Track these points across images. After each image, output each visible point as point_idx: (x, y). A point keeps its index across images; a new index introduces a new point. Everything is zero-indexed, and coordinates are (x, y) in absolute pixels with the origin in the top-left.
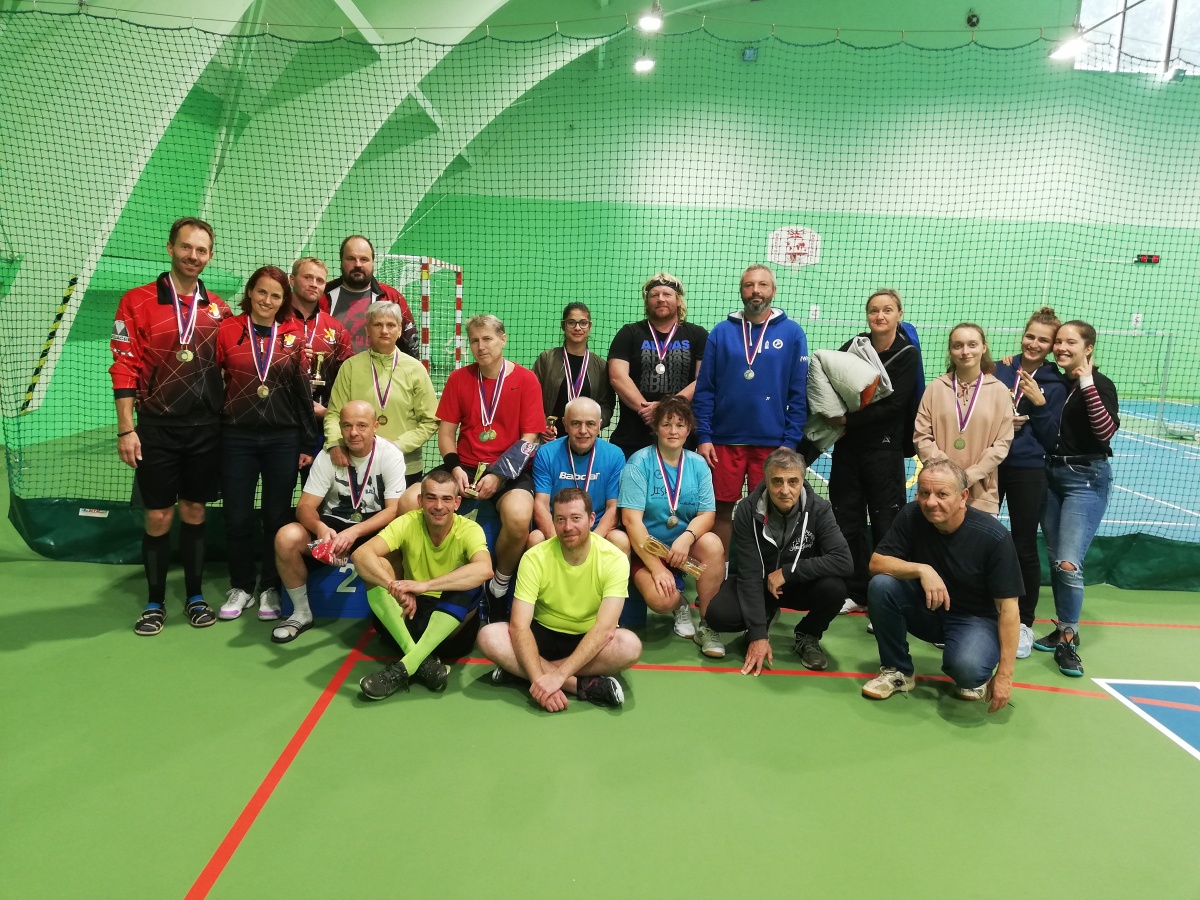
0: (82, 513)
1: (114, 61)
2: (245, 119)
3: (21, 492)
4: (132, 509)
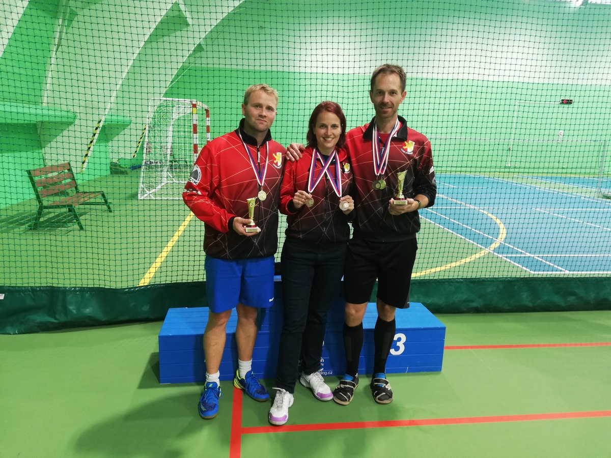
2: (74, 14)
4: (24, 292)
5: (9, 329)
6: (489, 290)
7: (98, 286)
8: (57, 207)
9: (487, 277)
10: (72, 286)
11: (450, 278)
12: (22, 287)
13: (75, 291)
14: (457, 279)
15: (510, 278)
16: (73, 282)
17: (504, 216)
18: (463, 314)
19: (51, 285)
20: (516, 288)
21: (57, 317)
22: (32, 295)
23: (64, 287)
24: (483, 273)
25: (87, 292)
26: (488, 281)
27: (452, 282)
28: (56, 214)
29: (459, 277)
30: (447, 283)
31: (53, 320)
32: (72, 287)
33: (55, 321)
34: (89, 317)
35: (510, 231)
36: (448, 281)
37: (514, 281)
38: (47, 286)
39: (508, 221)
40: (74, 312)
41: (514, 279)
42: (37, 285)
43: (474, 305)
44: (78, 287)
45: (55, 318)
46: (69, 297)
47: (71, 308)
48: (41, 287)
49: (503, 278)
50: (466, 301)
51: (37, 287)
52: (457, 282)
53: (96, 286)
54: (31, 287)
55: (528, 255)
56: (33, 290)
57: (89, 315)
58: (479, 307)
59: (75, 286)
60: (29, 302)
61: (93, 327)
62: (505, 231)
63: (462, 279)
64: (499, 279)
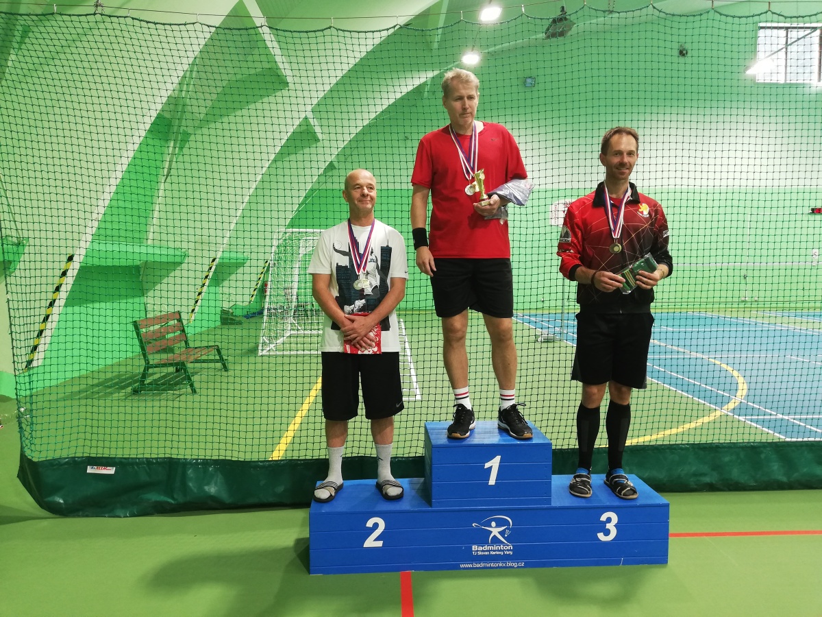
0: (90, 470)
1: (125, 54)
3: (33, 454)
4: (137, 464)
5: (118, 512)
6: (727, 459)
7: (224, 458)
8: (164, 365)
9: (721, 441)
10: (193, 457)
11: (671, 443)
12: (137, 458)
13: (197, 464)
14: (681, 444)
15: (753, 442)
16: (195, 452)
17: (743, 367)
18: (693, 493)
19: (170, 456)
20: (763, 456)
21: (175, 496)
22: (147, 468)
23: (184, 459)
24: (716, 437)
25: (210, 466)
26: (724, 447)
27: (675, 449)
28: (162, 374)
29: (683, 442)
30: (667, 450)
31: (170, 500)
32: (194, 459)
33: (173, 502)
34: (212, 498)
35: (753, 386)
36: (668, 448)
37: (759, 447)
38: (165, 458)
39: (748, 373)
40: (195, 490)
41: (759, 445)
42: (153, 456)
43: (707, 479)
44: (201, 459)
45: (173, 498)
46: (190, 472)
47: (191, 484)
48: (158, 458)
49: (743, 442)
50: (695, 475)
51: (152, 459)
52: (682, 449)
53: (221, 458)
54: (147, 458)
55: (780, 416)
56: (149, 462)
57: (212, 494)
58: (714, 482)
59: (196, 457)
60: (144, 477)
61: (217, 511)
62: (746, 386)
63: (687, 444)
64: (738, 445)
